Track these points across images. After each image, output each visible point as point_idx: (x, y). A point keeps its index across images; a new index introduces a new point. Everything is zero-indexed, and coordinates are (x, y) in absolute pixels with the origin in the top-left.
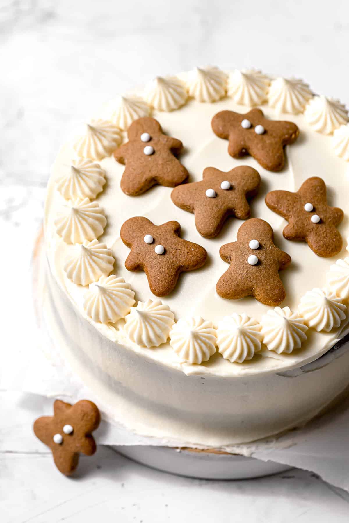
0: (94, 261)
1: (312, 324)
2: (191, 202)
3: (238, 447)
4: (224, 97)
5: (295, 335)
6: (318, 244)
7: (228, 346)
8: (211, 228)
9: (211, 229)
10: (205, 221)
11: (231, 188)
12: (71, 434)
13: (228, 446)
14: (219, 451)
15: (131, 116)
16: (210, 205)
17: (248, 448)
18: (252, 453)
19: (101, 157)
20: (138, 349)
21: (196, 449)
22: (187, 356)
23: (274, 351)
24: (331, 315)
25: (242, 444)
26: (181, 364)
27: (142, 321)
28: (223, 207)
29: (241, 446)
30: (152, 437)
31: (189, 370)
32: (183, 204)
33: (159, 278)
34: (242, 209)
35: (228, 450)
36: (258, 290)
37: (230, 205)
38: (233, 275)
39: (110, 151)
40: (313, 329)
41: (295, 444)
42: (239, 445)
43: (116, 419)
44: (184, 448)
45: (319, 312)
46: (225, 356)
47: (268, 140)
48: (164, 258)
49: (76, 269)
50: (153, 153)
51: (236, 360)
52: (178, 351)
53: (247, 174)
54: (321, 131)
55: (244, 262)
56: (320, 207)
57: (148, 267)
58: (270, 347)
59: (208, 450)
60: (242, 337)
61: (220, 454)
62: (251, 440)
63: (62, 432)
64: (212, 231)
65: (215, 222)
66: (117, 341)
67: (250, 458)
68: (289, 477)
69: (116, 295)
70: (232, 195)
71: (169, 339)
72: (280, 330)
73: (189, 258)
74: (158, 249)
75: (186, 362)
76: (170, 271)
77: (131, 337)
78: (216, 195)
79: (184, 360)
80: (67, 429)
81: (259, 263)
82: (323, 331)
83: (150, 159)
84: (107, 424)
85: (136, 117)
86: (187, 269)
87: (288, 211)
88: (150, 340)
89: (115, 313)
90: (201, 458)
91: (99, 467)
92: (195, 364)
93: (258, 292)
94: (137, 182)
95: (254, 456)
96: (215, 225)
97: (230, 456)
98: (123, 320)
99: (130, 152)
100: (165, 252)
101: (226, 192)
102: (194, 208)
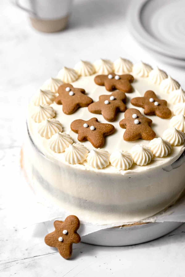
0: (64, 139)
1: (171, 142)
2: (99, 108)
3: (148, 219)
4: (95, 73)
5: (167, 146)
6: (162, 113)
7: (139, 157)
9: (112, 116)
11: (115, 99)
12: (67, 234)
13: (143, 220)
14: (140, 223)
15: (57, 85)
16: (108, 107)
17: (153, 219)
18: (156, 220)
19: (49, 104)
20: (97, 170)
21: (129, 225)
22: (121, 166)
23: (159, 157)
24: (179, 136)
25: (149, 217)
26: (120, 171)
27: (96, 155)
28: (114, 107)
29: (149, 218)
30: (106, 225)
31: (123, 173)
33: (96, 139)
34: (123, 106)
35: (144, 221)
36: (143, 134)
37: (117, 106)
38: (130, 130)
39: (52, 100)
40: (173, 145)
41: (173, 212)
42: (148, 218)
43: (87, 222)
44: (123, 226)
45: (173, 136)
46: (138, 163)
47: (122, 81)
48: (96, 131)
49: (57, 144)
50: (74, 94)
51: (144, 164)
52: (116, 166)
54: (143, 76)
55: (132, 124)
56: (156, 99)
57: (89, 137)
58: (157, 155)
59: (134, 224)
60: (144, 151)
61: (141, 224)
62: (153, 214)
63: (62, 235)
64: (113, 117)
66: (86, 169)
67: (155, 223)
68: (172, 235)
69: (80, 149)
70: (116, 102)
71: (110, 163)
72: (160, 145)
73: (107, 129)
74: (92, 128)
75: (121, 169)
76: (100, 136)
77: (93, 166)
78: (109, 103)
79: (120, 169)
80: (65, 232)
81: (140, 123)
82: (177, 145)
83: (73, 97)
84: (83, 225)
85: (59, 85)
86: (107, 134)
87: (143, 103)
88: (102, 164)
89: (82, 157)
90: (132, 229)
91: (82, 253)
92: (125, 170)
93: (144, 135)
95: (156, 221)
96: (113, 114)
97: (145, 224)
98: (86, 161)
100: (95, 129)
101: (113, 101)
102: (101, 111)
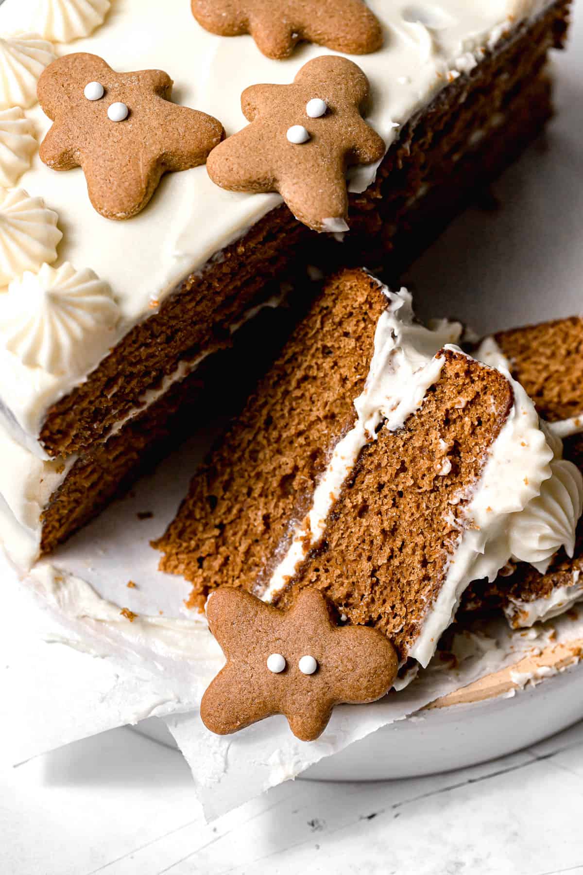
8: (337, 205)
10: (317, 195)
11: (328, 112)
15: (28, 68)
16: (310, 158)
28: (335, 154)
32: (250, 178)
37: (345, 144)
50: (129, 112)
53: (336, 72)
65: (338, 190)
70: (336, 125)
78: (309, 136)
83: (129, 127)
85: (39, 68)
94: (134, 183)
96: (341, 194)
99: (76, 132)
101: (322, 122)
102: (275, 180)
